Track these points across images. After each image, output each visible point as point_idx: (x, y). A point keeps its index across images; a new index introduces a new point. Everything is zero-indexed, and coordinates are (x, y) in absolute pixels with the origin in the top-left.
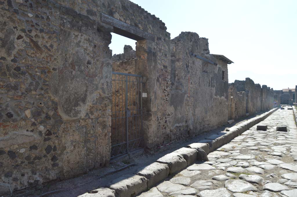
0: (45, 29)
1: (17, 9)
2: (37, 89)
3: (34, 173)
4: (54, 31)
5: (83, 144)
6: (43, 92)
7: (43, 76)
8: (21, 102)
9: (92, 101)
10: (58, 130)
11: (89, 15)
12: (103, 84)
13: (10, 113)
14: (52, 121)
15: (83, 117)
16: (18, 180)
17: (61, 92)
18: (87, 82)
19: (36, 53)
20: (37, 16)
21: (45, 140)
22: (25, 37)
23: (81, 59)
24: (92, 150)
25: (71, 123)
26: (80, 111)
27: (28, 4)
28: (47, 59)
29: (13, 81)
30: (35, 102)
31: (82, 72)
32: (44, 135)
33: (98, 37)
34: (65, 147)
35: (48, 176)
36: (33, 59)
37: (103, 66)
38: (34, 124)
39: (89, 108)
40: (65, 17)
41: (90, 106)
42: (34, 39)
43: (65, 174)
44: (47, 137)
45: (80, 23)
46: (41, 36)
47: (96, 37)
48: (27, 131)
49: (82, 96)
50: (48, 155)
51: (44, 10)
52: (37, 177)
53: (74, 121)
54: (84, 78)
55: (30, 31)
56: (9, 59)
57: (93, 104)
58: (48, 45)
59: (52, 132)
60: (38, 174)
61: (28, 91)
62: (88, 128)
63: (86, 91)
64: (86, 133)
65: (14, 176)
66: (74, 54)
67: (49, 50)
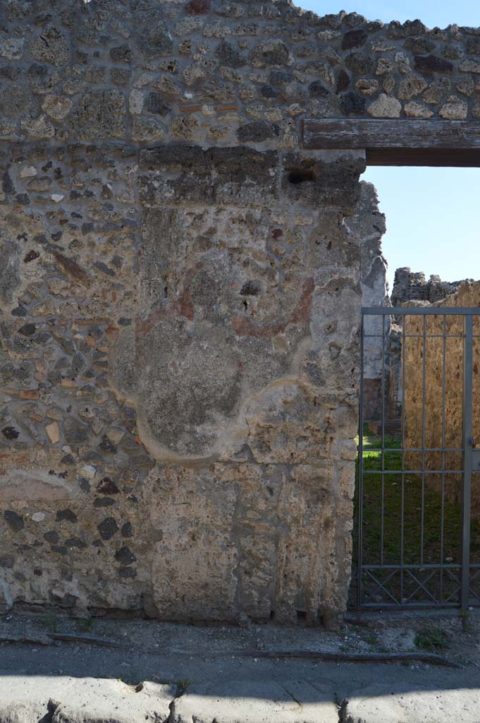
0: (96, 221)
1: (25, 192)
2: (76, 376)
3: (66, 574)
4: (123, 220)
5: (227, 535)
6: (92, 382)
7: (92, 342)
8: (35, 405)
9: (265, 410)
10: (140, 483)
11: (245, 141)
12: (313, 354)
13: (10, 429)
14: (120, 458)
15: (225, 455)
16: (26, 580)
17: (143, 384)
18: (240, 351)
19: (72, 285)
20: (74, 195)
21: (98, 503)
22: (43, 254)
23: (217, 281)
24: (261, 560)
25: (183, 468)
26: (214, 437)
27: (50, 173)
28: (105, 297)
29: (15, 358)
30: (74, 408)
31: (219, 320)
32: (93, 489)
33: (288, 202)
34: (161, 533)
35: (102, 594)
36: (65, 302)
37: (313, 294)
38: (67, 460)
39: (254, 432)
40: (158, 173)
41: (258, 425)
42: (67, 253)
43: (160, 606)
44: (101, 496)
45: (215, 174)
46: (85, 243)
47: (281, 202)
48: (51, 473)
49: (219, 395)
50: (106, 543)
51: (94, 173)
52: (73, 587)
53: (191, 464)
54: (230, 340)
55: (57, 236)
56: (7, 310)
57: (269, 419)
58: (107, 261)
59: (120, 486)
60: (75, 580)
61: (55, 378)
62: (245, 492)
63: (238, 377)
64: (237, 504)
65: (16, 567)
66: (190, 271)
67: (112, 273)
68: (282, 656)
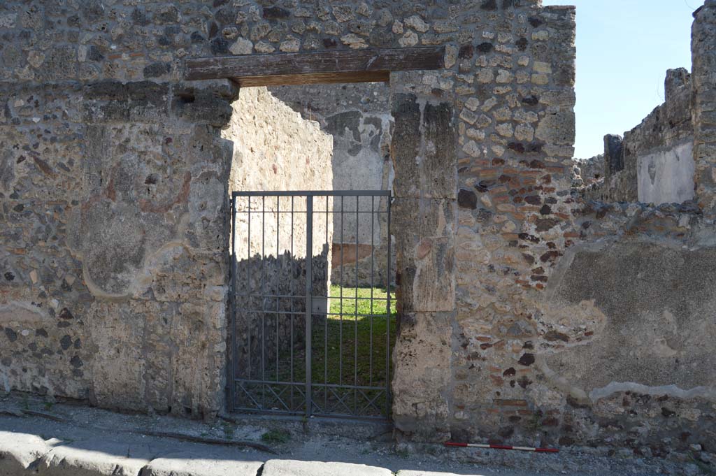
0: (59, 135)
1: (17, 117)
2: (47, 239)
3: (42, 373)
4: (74, 134)
5: (139, 351)
6: (56, 243)
7: (56, 216)
8: (24, 258)
9: (161, 264)
10: (85, 312)
11: (148, 77)
12: (191, 225)
13: (9, 274)
14: (74, 295)
15: (136, 295)
16: (17, 375)
17: (86, 244)
18: (144, 223)
19: (45, 179)
20: (46, 118)
21: (60, 325)
22: (27, 158)
23: (130, 174)
24: (160, 369)
25: (111, 303)
26: (129, 282)
27: (32, 104)
28: (64, 187)
29: (12, 227)
30: (47, 260)
31: (131, 201)
32: (57, 315)
33: (175, 118)
34: (97, 347)
35: (63, 388)
36: (40, 190)
37: (190, 183)
38: (42, 295)
39: (155, 279)
40: (95, 101)
41: (157, 274)
42: (42, 157)
43: (98, 398)
44: (62, 320)
45: (130, 101)
46: (52, 150)
47: (171, 119)
48: (33, 303)
49: (132, 253)
50: (65, 352)
51: (58, 102)
52: (45, 381)
53: (116, 300)
54: (138, 215)
55: (36, 146)
56: (7, 194)
57: (163, 270)
58: (65, 162)
59: (74, 314)
60: (47, 377)
61: (35, 241)
62: (150, 321)
63: (143, 241)
64: (144, 329)
65: (12, 366)
66: (114, 168)
67: (68, 170)
68: (161, 435)
